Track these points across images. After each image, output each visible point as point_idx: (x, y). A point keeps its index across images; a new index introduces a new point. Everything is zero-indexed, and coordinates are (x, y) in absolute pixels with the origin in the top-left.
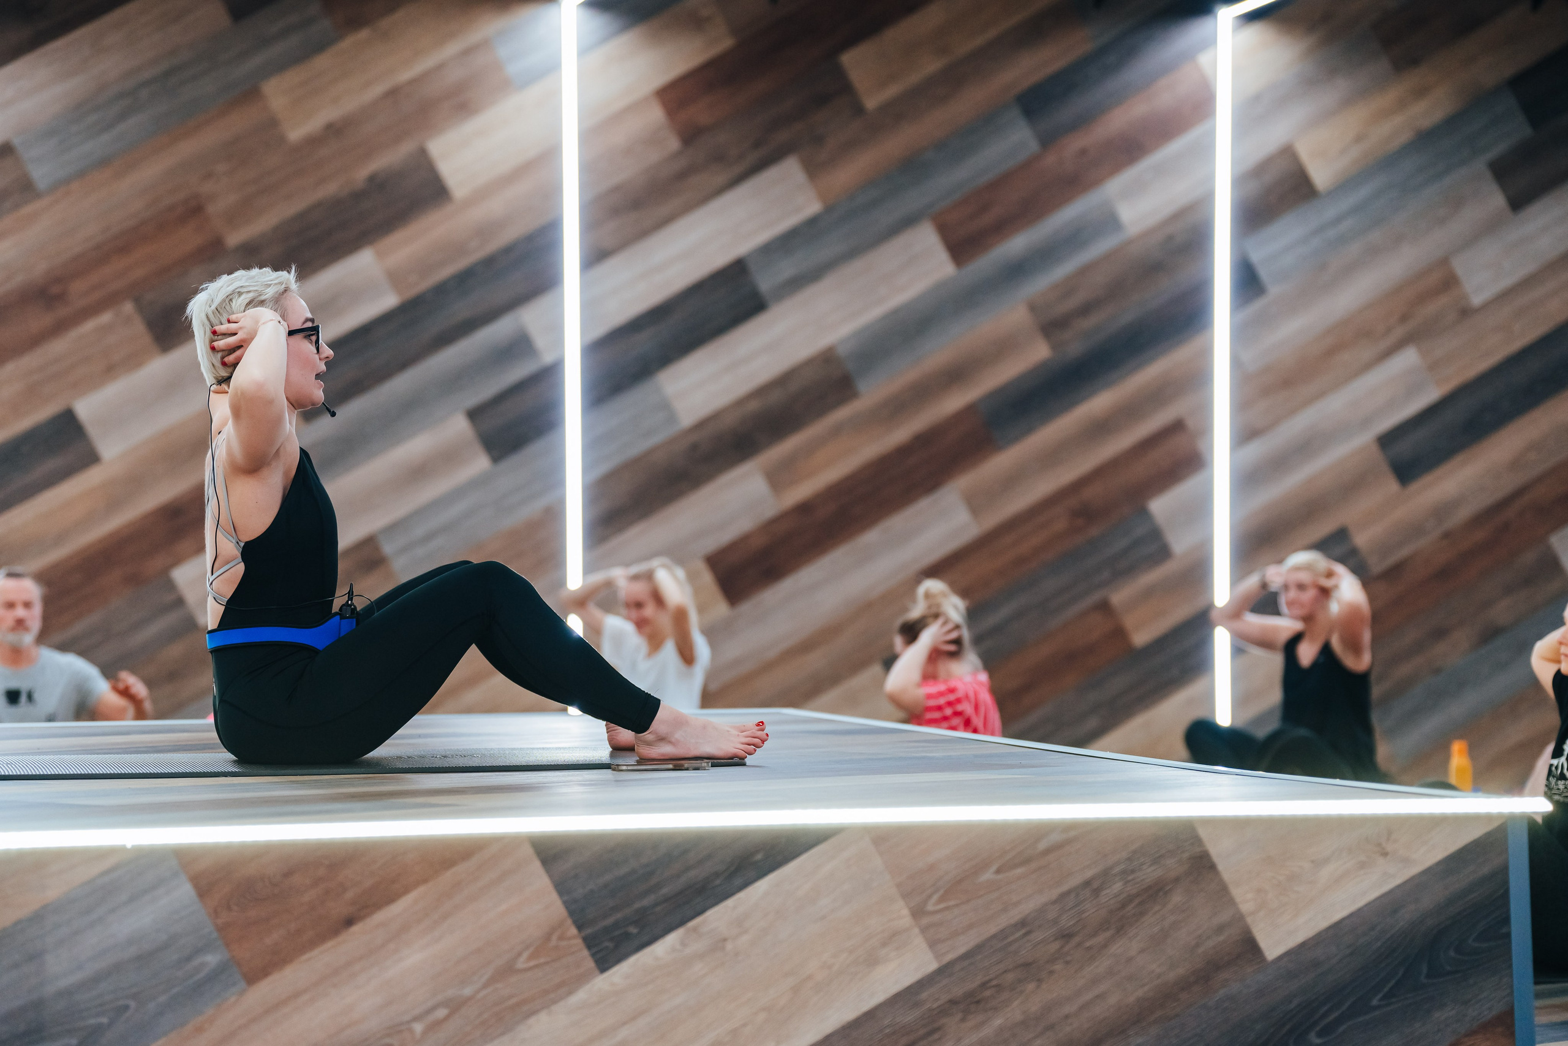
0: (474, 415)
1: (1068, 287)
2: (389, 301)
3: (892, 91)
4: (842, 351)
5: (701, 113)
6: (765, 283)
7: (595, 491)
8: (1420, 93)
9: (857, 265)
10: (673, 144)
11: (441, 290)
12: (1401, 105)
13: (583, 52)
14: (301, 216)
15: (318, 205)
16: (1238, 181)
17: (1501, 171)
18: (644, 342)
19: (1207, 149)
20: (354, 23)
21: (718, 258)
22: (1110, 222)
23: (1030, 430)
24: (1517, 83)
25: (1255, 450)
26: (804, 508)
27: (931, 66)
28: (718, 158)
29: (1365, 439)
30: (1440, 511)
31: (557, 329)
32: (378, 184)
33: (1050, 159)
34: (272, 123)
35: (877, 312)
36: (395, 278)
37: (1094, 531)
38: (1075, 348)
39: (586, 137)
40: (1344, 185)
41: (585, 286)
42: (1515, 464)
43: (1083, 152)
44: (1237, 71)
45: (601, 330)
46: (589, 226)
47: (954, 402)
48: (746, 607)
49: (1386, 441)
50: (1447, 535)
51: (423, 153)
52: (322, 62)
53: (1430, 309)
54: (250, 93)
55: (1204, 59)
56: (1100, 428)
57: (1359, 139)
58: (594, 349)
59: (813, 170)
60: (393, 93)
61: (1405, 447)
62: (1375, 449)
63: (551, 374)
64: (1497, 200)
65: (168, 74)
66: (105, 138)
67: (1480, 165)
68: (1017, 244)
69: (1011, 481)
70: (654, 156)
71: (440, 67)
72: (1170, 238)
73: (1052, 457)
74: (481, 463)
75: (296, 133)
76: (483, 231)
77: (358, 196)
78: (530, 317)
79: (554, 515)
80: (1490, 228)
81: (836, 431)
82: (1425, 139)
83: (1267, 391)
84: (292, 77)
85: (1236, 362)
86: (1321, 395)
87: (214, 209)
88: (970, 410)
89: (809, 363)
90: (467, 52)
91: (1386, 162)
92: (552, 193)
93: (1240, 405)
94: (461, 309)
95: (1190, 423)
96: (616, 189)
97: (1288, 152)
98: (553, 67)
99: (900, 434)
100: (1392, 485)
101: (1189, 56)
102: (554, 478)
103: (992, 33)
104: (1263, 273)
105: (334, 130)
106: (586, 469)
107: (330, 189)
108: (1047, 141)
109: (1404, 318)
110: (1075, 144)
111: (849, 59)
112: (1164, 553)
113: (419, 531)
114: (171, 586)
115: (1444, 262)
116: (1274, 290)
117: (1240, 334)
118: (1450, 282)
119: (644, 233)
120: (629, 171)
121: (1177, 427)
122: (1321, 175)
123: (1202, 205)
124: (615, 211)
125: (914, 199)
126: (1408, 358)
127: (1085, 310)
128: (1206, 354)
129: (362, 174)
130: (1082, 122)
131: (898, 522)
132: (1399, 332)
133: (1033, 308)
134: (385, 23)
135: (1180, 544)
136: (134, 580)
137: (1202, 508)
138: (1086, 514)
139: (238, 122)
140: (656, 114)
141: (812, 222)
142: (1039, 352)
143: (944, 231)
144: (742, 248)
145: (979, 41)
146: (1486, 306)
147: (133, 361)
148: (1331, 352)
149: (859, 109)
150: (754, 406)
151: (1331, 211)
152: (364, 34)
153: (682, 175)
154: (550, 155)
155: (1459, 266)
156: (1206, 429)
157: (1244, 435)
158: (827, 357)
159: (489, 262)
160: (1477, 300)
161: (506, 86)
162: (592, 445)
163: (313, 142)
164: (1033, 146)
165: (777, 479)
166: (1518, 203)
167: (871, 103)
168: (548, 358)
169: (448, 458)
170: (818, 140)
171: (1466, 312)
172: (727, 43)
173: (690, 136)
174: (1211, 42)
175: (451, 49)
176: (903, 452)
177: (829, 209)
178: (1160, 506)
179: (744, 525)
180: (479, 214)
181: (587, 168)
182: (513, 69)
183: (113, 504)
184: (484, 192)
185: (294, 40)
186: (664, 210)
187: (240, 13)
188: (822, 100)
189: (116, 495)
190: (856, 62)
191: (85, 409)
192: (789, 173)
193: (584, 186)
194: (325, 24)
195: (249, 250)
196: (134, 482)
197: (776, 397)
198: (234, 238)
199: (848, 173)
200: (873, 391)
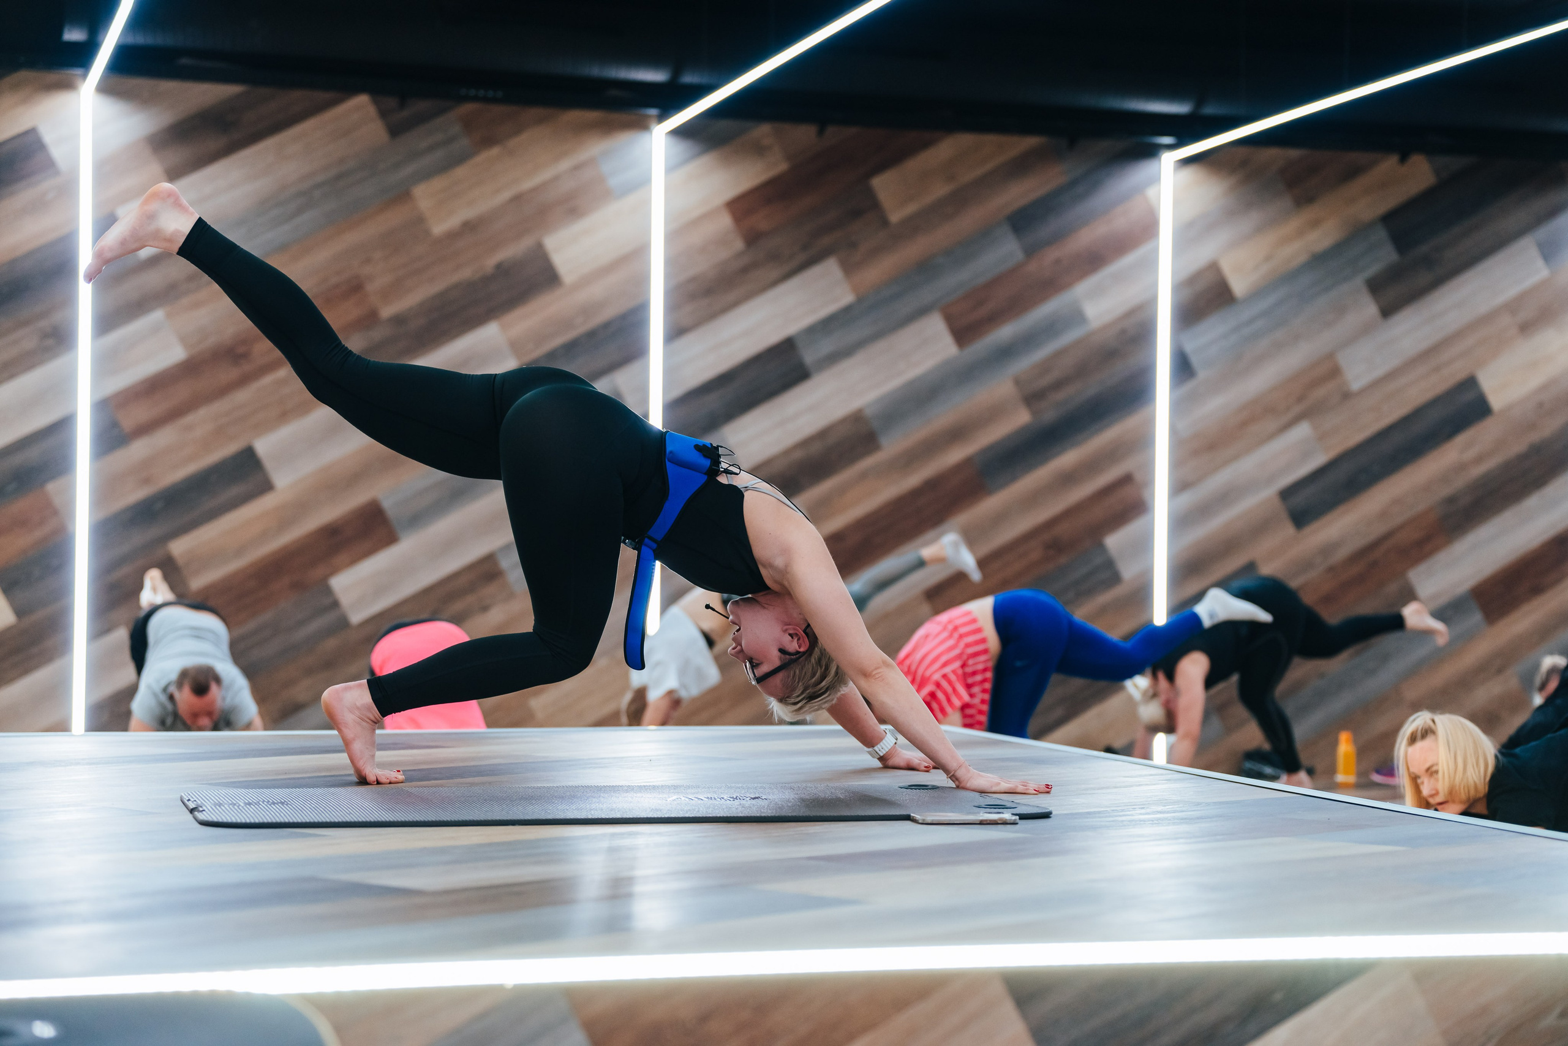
1: (1045, 366)
3: (911, 209)
4: (868, 412)
5: (762, 221)
6: (809, 357)
8: (1315, 224)
9: (881, 345)
10: (739, 245)
12: (1300, 233)
13: (669, 170)
14: (442, 295)
15: (456, 286)
16: (1177, 288)
17: (1375, 287)
18: (713, 401)
19: (1151, 263)
20: (488, 142)
21: (772, 336)
22: (1077, 317)
23: (1014, 479)
24: (1388, 219)
25: (1187, 499)
27: (940, 190)
28: (774, 257)
29: (1269, 492)
30: (1326, 550)
31: (643, 389)
32: (503, 270)
33: (1032, 267)
34: (419, 221)
35: (896, 382)
36: (515, 346)
37: (1063, 560)
38: (1050, 415)
39: (671, 237)
40: (1257, 294)
41: (667, 356)
42: (1383, 514)
43: (1058, 261)
44: (1176, 203)
45: (678, 391)
46: (672, 306)
47: (955, 456)
49: (1286, 494)
50: (1331, 569)
51: (540, 244)
52: (460, 172)
53: (1320, 392)
54: (402, 195)
55: (1151, 192)
56: (1068, 479)
57: (1268, 258)
59: (848, 269)
60: (517, 199)
61: (1299, 499)
62: (1277, 503)
64: (1370, 309)
65: (339, 177)
67: (1359, 281)
68: (1006, 332)
69: (999, 519)
70: (724, 254)
71: (556, 178)
72: (1123, 332)
73: (1032, 500)
75: (439, 228)
76: (587, 310)
77: (487, 280)
80: (1366, 330)
81: (864, 476)
82: (1318, 260)
83: (1196, 453)
84: (438, 183)
85: (1173, 430)
86: (1236, 458)
87: (371, 288)
88: (968, 462)
89: (843, 421)
90: (577, 168)
91: (1289, 277)
92: (642, 281)
93: (1176, 464)
95: (1138, 477)
96: (693, 280)
97: (1214, 267)
98: (645, 182)
99: (913, 480)
100: (1289, 529)
101: (1140, 189)
103: (989, 166)
104: (1195, 360)
105: (469, 227)
107: (466, 274)
108: (1030, 252)
109: (1300, 399)
110: (1051, 255)
112: (1115, 578)
114: (329, 590)
115: (1330, 356)
116: (1202, 374)
117: (1177, 408)
118: (1335, 372)
119: (712, 316)
120: (703, 265)
121: (1127, 480)
122: (1239, 286)
123: (1147, 308)
124: (693, 297)
125: (927, 294)
126: (1302, 431)
127: (1058, 385)
128: (1150, 422)
129: (490, 262)
130: (1057, 238)
132: (1297, 409)
133: (1017, 382)
134: (513, 143)
135: (1128, 571)
137: (1145, 544)
138: (1056, 547)
139: (393, 218)
140: (725, 221)
141: (847, 310)
142: (1022, 418)
143: (949, 319)
144: (791, 329)
145: (979, 172)
146: (1363, 391)
148: (1244, 424)
149: (885, 222)
150: (798, 455)
151: (1245, 313)
152: (495, 151)
153: (745, 270)
154: (641, 251)
155: (1344, 359)
156: (1149, 482)
157: (1179, 487)
158: (857, 417)
159: (591, 335)
160: (1355, 386)
161: (607, 195)
163: (452, 236)
164: (1019, 255)
166: (1387, 312)
167: (895, 217)
170: (853, 245)
171: (1346, 396)
172: (782, 167)
173: (752, 239)
174: (1156, 179)
175: (565, 165)
176: (915, 494)
177: (860, 300)
178: (1113, 541)
180: (582, 297)
181: (670, 262)
182: (613, 182)
184: (586, 280)
185: (439, 154)
186: (731, 297)
187: (395, 131)
188: (856, 214)
189: (286, 517)
190: (884, 185)
191: (263, 446)
192: (829, 270)
193: (668, 276)
194: (464, 142)
195: (398, 320)
196: (301, 507)
197: (816, 448)
198: (387, 311)
199: (876, 272)
200: (893, 445)
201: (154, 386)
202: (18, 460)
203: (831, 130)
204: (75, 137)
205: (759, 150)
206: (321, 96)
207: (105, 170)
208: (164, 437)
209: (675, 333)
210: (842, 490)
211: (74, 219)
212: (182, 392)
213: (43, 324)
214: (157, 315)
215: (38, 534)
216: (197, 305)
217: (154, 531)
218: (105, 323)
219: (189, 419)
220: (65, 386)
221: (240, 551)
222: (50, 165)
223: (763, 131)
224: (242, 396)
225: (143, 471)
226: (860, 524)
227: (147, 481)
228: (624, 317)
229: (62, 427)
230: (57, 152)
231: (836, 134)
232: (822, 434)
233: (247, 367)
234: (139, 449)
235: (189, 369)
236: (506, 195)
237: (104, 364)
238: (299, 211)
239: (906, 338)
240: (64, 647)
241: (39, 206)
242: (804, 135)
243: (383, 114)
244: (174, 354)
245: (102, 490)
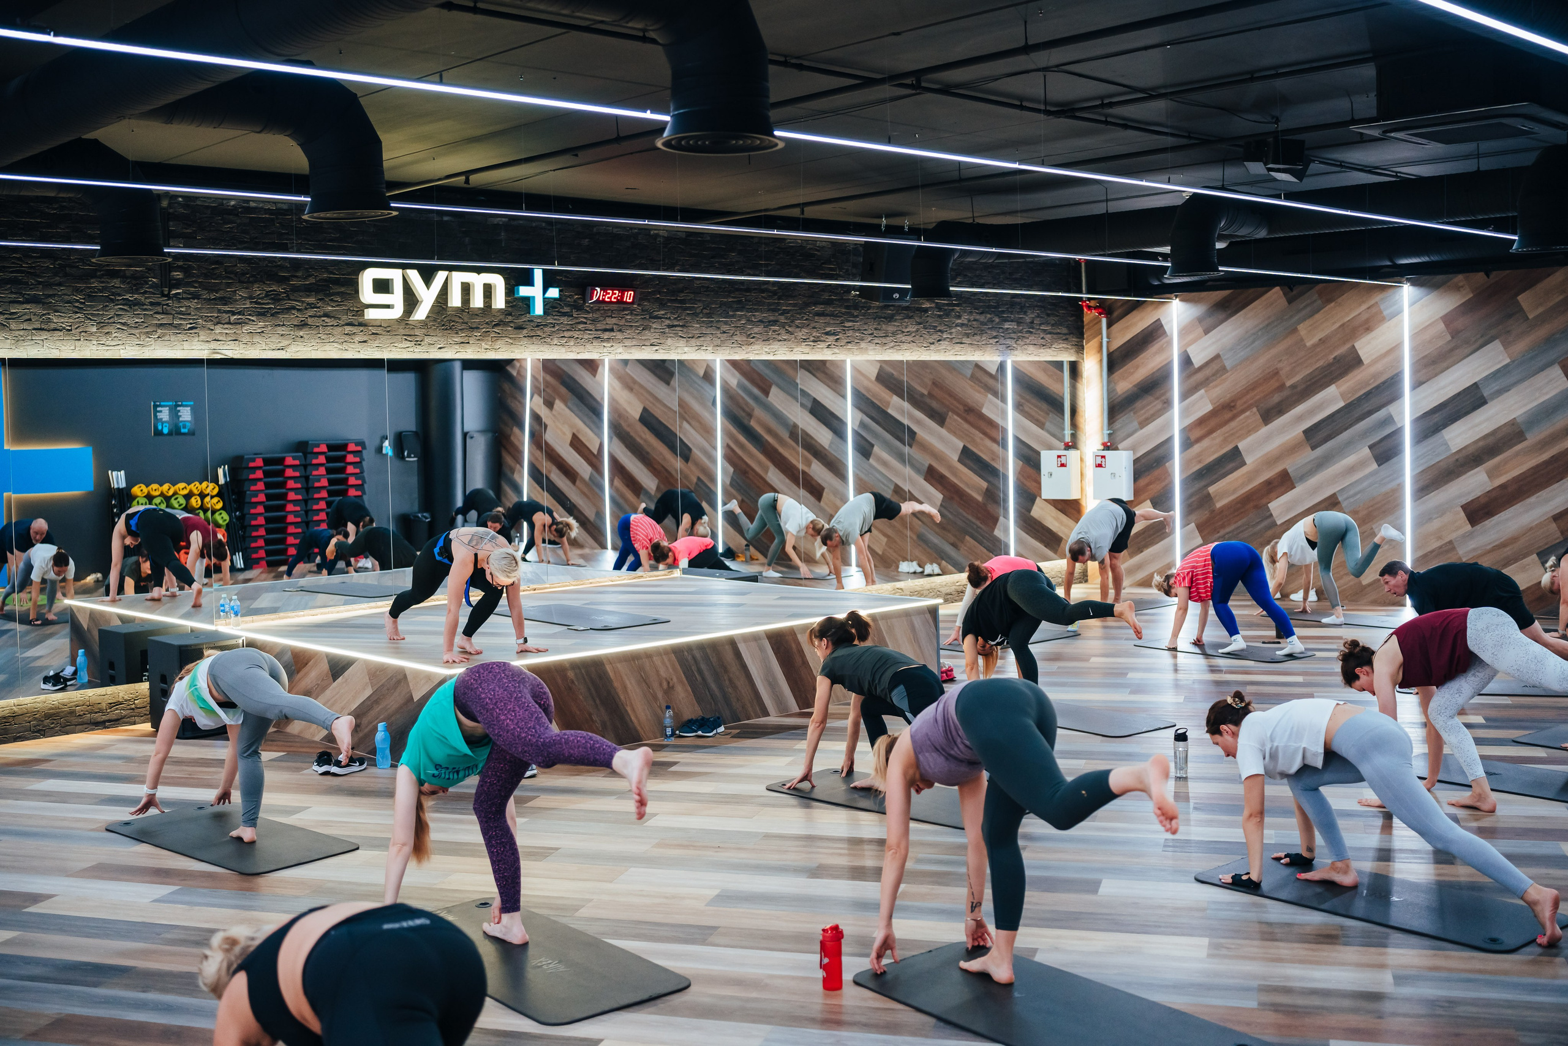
0: (1370, 447)
2: (1341, 404)
3: (1540, 310)
4: (1518, 420)
5: (1460, 324)
6: (1486, 393)
7: (1416, 478)
9: (1526, 383)
10: (1449, 338)
11: (1359, 399)
13: (1412, 304)
14: (1311, 373)
15: (1317, 369)
18: (1437, 418)
20: (1329, 301)
21: (1466, 383)
26: (1503, 487)
28: (1467, 342)
31: (1402, 413)
32: (1337, 360)
34: (1302, 340)
35: (1535, 404)
36: (1343, 395)
39: (1413, 337)
41: (1412, 397)
45: (1419, 414)
46: (1415, 371)
48: (1478, 527)
51: (1354, 346)
52: (1317, 316)
54: (1295, 330)
58: (1418, 421)
59: (1506, 345)
60: (1343, 325)
63: (1399, 432)
65: (1268, 325)
66: (1248, 349)
70: (1441, 343)
71: (1359, 314)
74: (1375, 466)
75: (1309, 344)
76: (1375, 376)
77: (1330, 365)
78: (1392, 409)
79: (1400, 487)
81: (1517, 454)
84: (1308, 323)
87: (1282, 373)
89: (1505, 425)
90: (1368, 308)
92: (1399, 360)
94: (1366, 407)
96: (1423, 358)
98: (1400, 312)
99: (1546, 456)
102: (1400, 473)
105: (1322, 341)
106: (1412, 470)
107: (1321, 363)
111: (1520, 298)
113: (1351, 492)
114: (1269, 510)
119: (1437, 374)
120: (1430, 350)
124: (1426, 366)
125: (1550, 356)
131: (1544, 494)
134: (1340, 300)
136: (1257, 507)
139: (1291, 341)
140: (1441, 326)
141: (1507, 366)
147: (1255, 429)
149: (1526, 318)
150: (1481, 444)
152: (1332, 304)
153: (1452, 350)
154: (1399, 346)
158: (1513, 423)
159: (1377, 387)
161: (1383, 319)
162: (1415, 460)
163: (1315, 346)
165: (1491, 475)
167: (1531, 316)
168: (1399, 426)
169: (1362, 464)
170: (1508, 333)
172: (1470, 296)
173: (1455, 334)
175: (1364, 307)
176: (1546, 463)
177: (1513, 362)
179: (1478, 493)
180: (1372, 370)
181: (1414, 349)
182: (1385, 313)
183: (1250, 480)
184: (1375, 361)
185: (1308, 309)
186: (1445, 365)
187: (1290, 301)
188: (1510, 316)
189: (1250, 477)
190: (1524, 299)
191: (1241, 446)
192: (1496, 346)
193: (1412, 357)
194: (1319, 302)
195: (1293, 387)
196: (1256, 472)
197: (1491, 440)
198: (1288, 383)
199: (1521, 346)
200: (1533, 437)
201: (1201, 422)
202: (1156, 453)
203: (1493, 275)
204: (1171, 321)
205: (1458, 288)
206: (1264, 289)
207: (1184, 332)
208: (1205, 443)
209: (1417, 385)
210: (1505, 462)
211: (1172, 355)
212: (1213, 423)
213: (1163, 398)
214: (1202, 391)
215: (1164, 484)
216: (1216, 386)
217: (1203, 483)
218: (1184, 396)
219: (1214, 435)
220: (1169, 425)
221: (1235, 491)
222: (1165, 332)
223: (1459, 278)
224: (1233, 424)
225: (1198, 457)
226: (1515, 480)
227: (1200, 462)
228: (1392, 378)
229: (1170, 440)
230: (1166, 328)
231: (1496, 276)
232: (1493, 433)
233: (1235, 412)
234: (1197, 448)
235: (1213, 414)
236: (1338, 325)
237: (1184, 413)
238: (1253, 342)
239: (1540, 379)
240: (1173, 531)
241: (1161, 350)
242: (1480, 277)
243: (1285, 294)
244: (1209, 407)
245: (1185, 465)
